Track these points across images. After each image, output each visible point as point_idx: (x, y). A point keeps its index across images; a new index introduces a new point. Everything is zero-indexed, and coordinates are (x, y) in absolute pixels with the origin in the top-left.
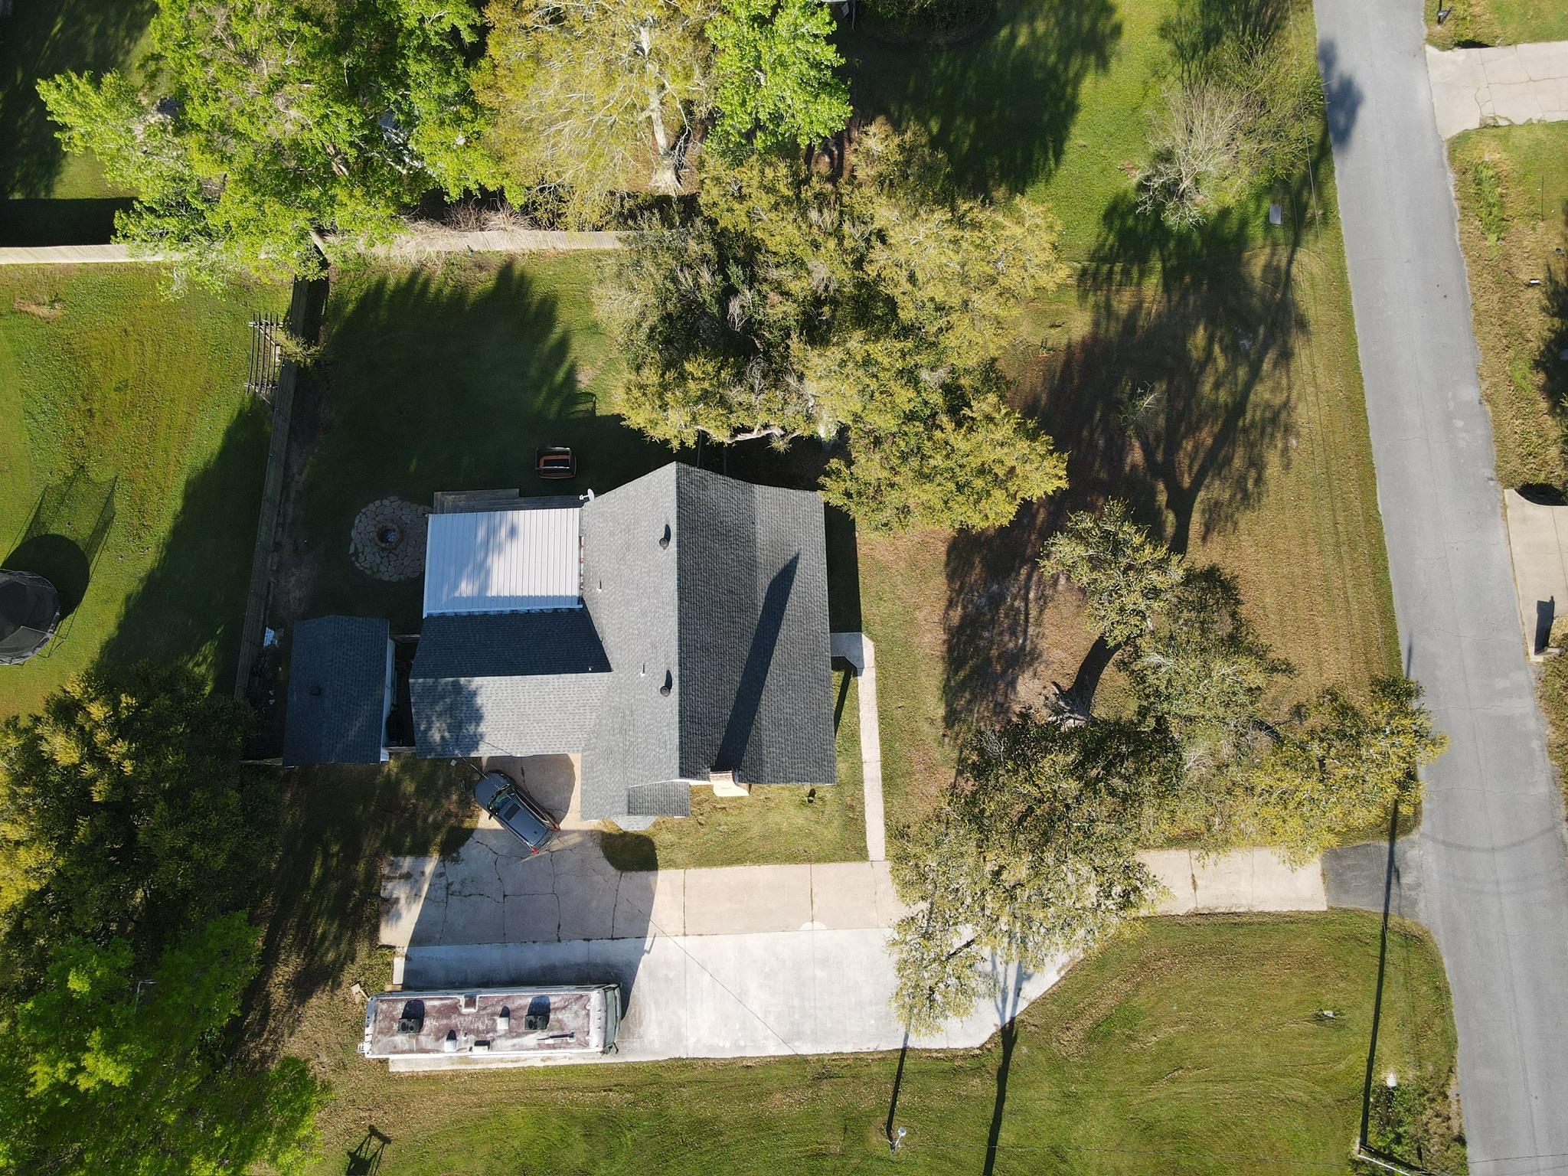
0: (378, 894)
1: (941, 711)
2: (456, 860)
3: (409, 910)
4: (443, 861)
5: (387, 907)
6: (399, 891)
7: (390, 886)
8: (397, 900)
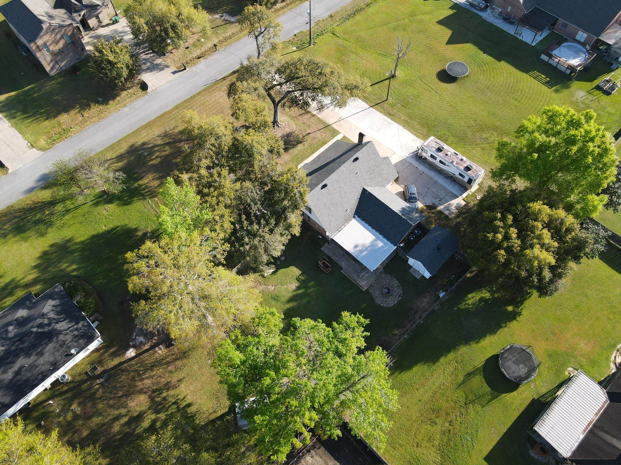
0: (458, 212)
1: (300, 145)
2: (434, 204)
3: (453, 204)
4: (437, 206)
5: (458, 208)
6: (453, 208)
7: (454, 211)
8: (455, 207)
